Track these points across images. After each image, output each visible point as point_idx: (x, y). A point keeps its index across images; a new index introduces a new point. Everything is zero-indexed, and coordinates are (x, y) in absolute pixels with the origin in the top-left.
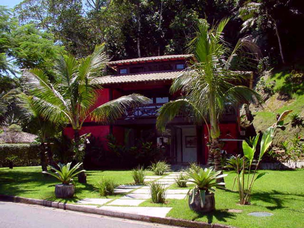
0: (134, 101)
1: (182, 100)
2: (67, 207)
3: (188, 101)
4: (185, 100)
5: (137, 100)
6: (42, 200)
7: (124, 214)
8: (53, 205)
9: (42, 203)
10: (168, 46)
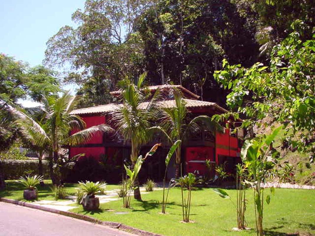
0: (100, 130)
1: (156, 127)
2: (25, 205)
3: (160, 128)
4: (159, 127)
5: (103, 130)
6: (14, 200)
7: (49, 209)
8: (19, 203)
9: (15, 202)
10: (184, 72)
